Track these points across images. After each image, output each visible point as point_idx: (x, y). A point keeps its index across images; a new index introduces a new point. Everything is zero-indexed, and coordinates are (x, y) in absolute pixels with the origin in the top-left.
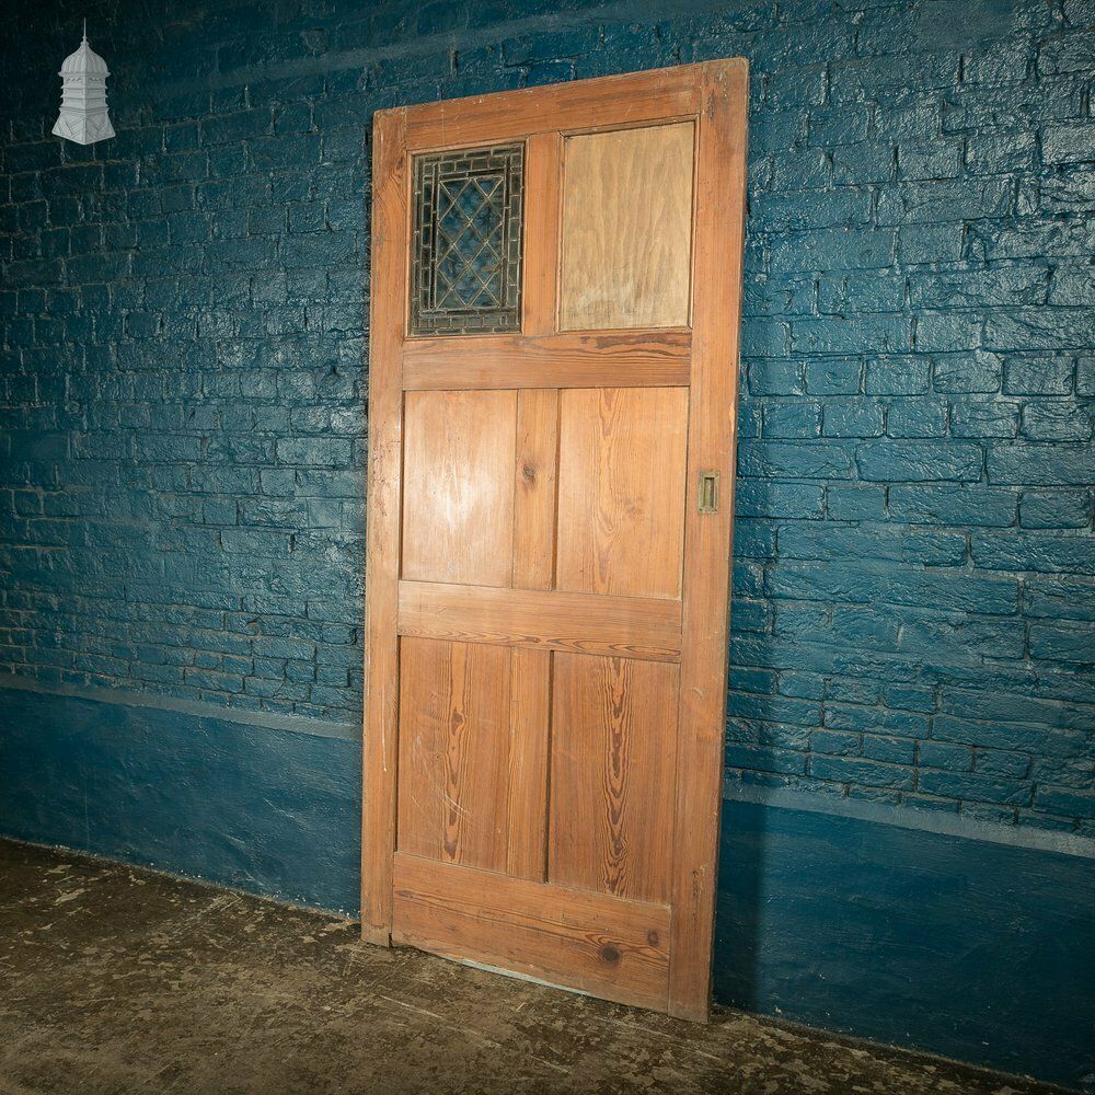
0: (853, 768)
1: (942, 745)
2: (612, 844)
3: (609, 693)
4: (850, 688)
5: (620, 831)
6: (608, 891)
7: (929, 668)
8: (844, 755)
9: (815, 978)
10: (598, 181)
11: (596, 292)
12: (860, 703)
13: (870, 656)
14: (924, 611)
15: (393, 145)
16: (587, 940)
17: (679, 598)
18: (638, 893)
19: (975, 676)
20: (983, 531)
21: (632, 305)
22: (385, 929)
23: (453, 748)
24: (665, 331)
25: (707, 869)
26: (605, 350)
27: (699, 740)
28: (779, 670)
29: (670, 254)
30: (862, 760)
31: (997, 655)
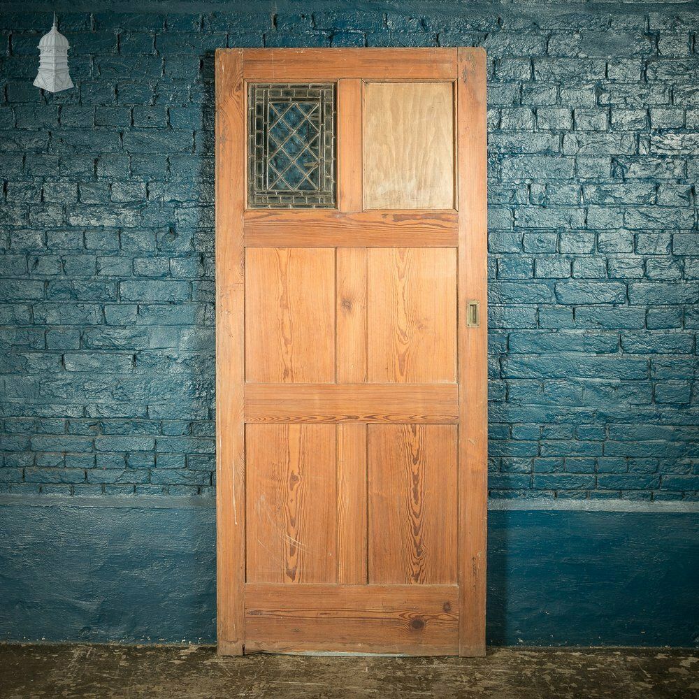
0: (560, 480)
1: (610, 459)
2: (415, 550)
3: (409, 449)
4: (556, 430)
5: (420, 540)
6: (413, 582)
7: (601, 414)
8: (553, 472)
9: (543, 615)
10: (389, 113)
11: (390, 184)
12: (561, 439)
13: (567, 410)
14: (597, 380)
15: (232, 74)
16: (401, 618)
17: (455, 382)
18: (434, 579)
19: (627, 416)
20: (627, 331)
21: (416, 194)
22: (239, 642)
23: (292, 500)
24: (439, 212)
25: (482, 555)
26: (400, 223)
27: (473, 472)
28: (511, 424)
29: (440, 164)
30: (565, 474)
31: (638, 403)
